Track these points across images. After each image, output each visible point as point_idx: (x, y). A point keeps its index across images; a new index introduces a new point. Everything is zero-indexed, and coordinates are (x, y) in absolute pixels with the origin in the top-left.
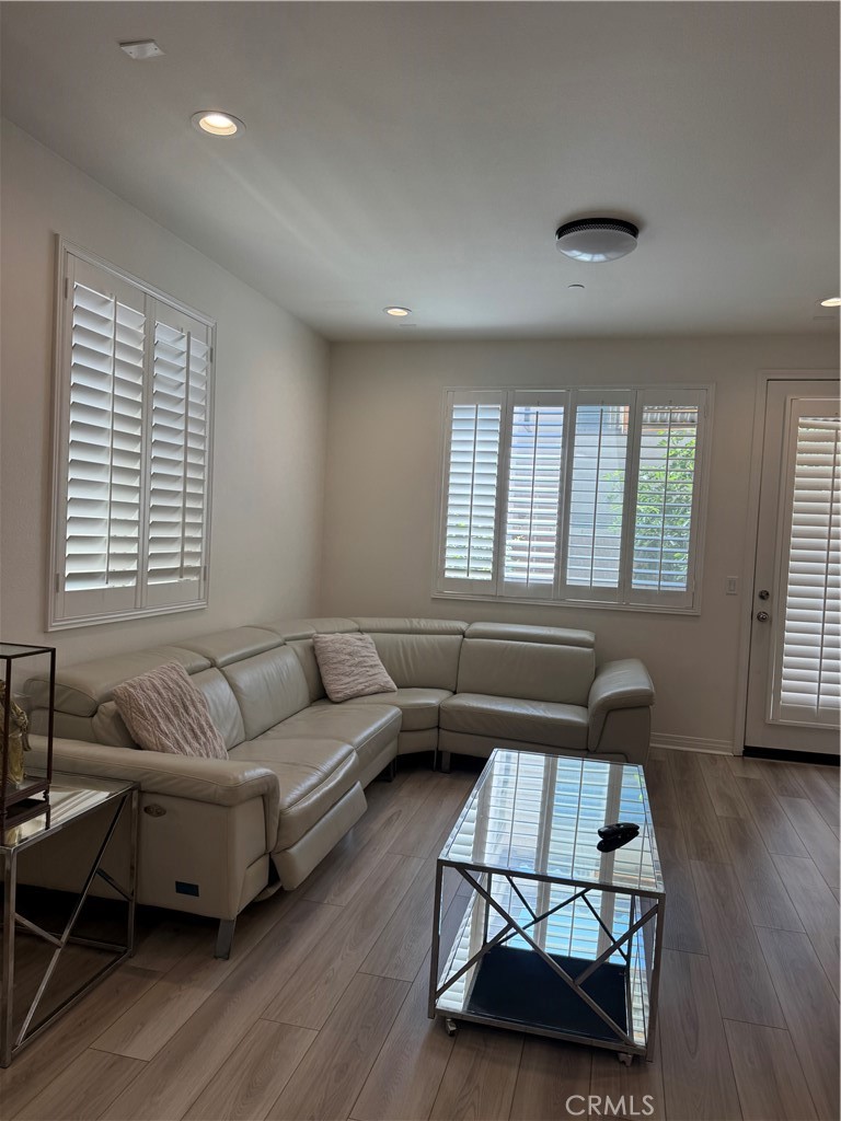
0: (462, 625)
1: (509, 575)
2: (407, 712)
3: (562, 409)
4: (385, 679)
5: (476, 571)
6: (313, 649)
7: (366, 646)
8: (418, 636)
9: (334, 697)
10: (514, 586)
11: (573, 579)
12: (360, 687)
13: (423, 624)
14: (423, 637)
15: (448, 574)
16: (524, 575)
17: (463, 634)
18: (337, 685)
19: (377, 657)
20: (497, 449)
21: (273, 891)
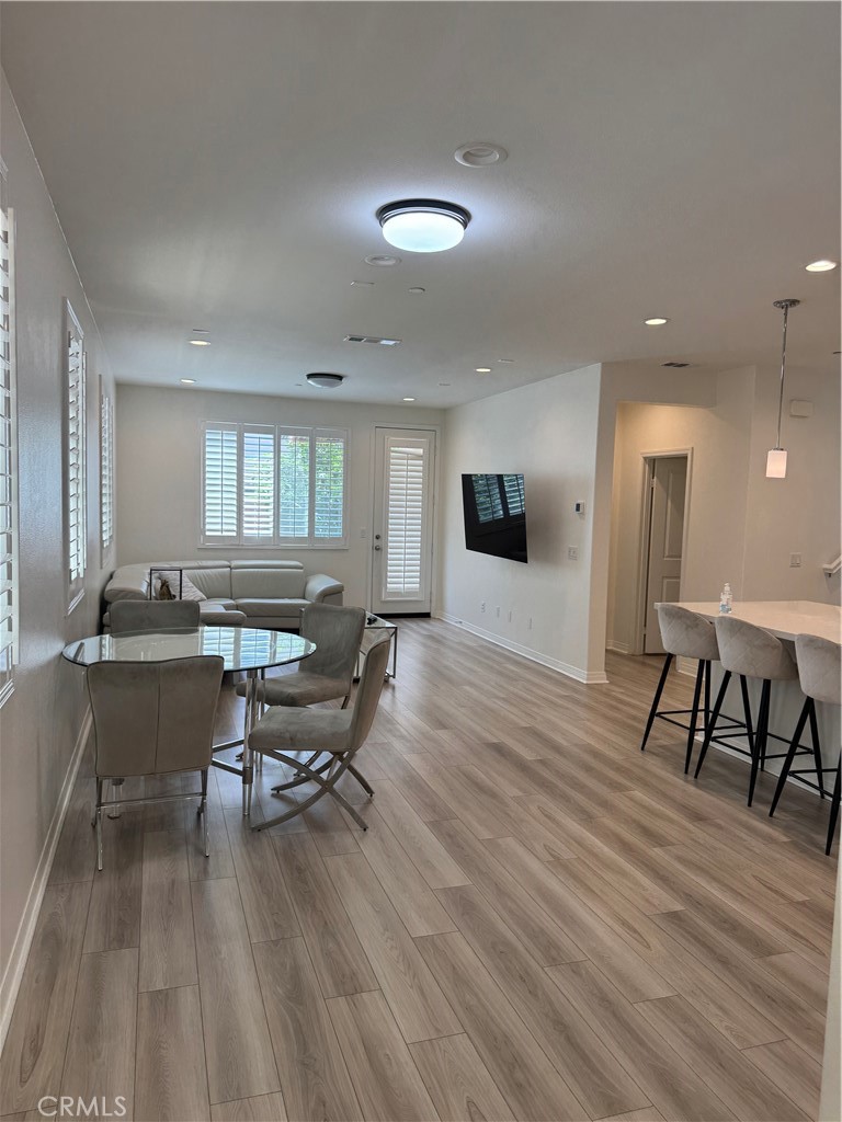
0: (229, 563)
1: (246, 532)
3: (272, 436)
5: (227, 531)
10: (249, 539)
15: (207, 533)
16: (256, 532)
17: (230, 567)
19: (190, 582)
20: (236, 458)
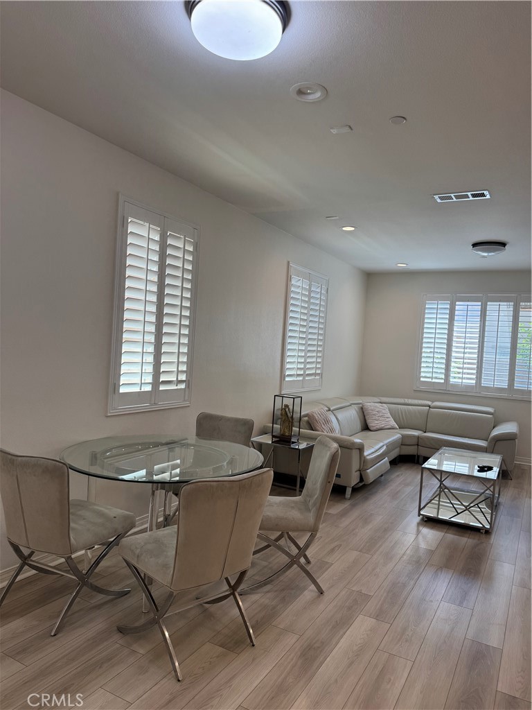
0: (429, 403)
1: (452, 380)
2: (404, 437)
3: (480, 303)
4: (393, 423)
5: (436, 378)
6: (362, 408)
7: (385, 409)
8: (408, 407)
9: (371, 429)
11: (484, 383)
12: (383, 426)
13: (410, 401)
14: (410, 407)
15: (422, 379)
16: (460, 381)
17: (429, 406)
18: (372, 424)
19: (389, 414)
20: (447, 322)
21: (361, 484)
